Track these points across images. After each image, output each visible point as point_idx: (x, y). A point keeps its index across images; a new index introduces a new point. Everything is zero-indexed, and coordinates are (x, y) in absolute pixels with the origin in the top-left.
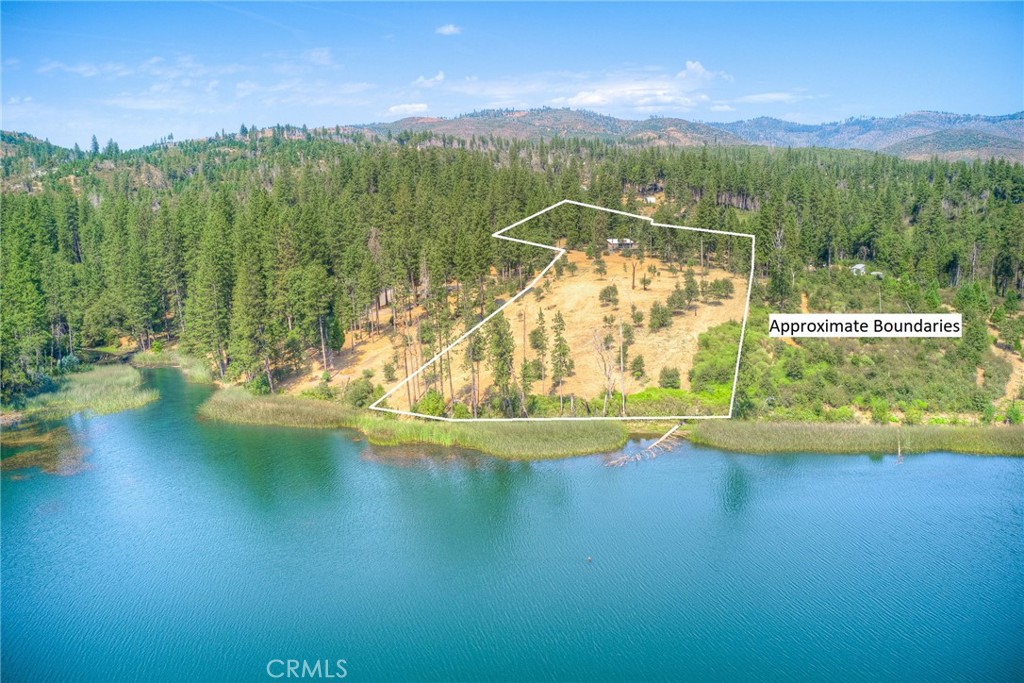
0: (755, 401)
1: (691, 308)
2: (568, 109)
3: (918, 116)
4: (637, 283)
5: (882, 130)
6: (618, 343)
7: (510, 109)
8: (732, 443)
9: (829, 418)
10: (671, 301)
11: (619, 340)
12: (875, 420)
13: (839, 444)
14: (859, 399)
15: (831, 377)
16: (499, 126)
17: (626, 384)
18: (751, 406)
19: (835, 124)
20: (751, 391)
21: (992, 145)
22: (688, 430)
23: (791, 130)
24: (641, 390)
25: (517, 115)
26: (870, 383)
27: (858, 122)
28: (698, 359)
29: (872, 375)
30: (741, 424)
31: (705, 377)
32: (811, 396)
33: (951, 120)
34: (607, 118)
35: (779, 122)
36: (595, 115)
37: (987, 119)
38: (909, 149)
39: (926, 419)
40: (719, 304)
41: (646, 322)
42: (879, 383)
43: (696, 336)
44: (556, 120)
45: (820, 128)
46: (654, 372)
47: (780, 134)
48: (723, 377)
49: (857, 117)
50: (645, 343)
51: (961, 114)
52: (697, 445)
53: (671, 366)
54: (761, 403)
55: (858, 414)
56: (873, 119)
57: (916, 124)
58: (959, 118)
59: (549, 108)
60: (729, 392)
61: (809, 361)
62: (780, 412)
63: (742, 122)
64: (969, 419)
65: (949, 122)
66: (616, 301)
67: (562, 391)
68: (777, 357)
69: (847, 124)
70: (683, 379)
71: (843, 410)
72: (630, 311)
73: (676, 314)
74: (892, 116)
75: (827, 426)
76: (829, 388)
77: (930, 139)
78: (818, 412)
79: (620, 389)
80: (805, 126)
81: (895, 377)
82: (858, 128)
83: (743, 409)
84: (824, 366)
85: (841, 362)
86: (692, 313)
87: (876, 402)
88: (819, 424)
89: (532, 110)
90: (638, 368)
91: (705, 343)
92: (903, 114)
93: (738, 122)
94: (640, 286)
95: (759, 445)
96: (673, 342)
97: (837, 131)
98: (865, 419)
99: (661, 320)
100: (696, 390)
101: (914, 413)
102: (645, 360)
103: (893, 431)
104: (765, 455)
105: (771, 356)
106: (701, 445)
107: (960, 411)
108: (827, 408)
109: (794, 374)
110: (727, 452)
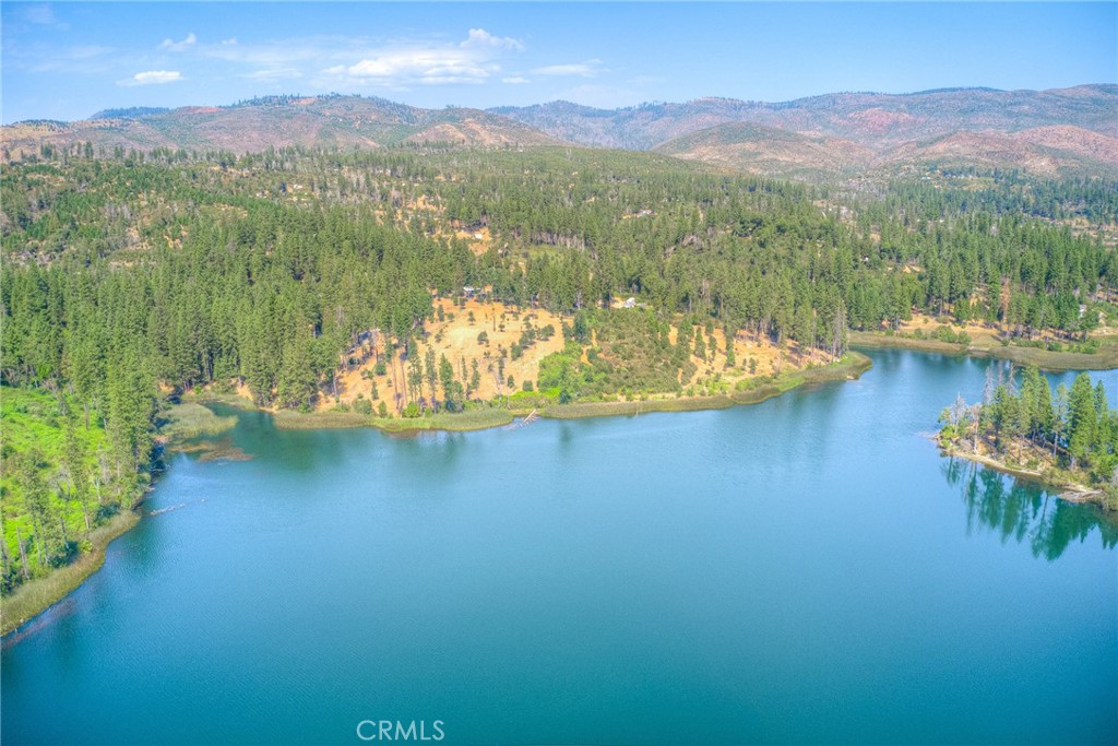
0: (571, 394)
1: (532, 343)
2: (359, 96)
3: (706, 102)
4: (497, 327)
5: (674, 116)
6: (496, 369)
7: (295, 95)
8: (562, 415)
9: (606, 400)
10: (521, 341)
11: (496, 366)
12: (628, 399)
13: (611, 412)
14: (620, 390)
15: (607, 380)
16: (288, 117)
17: (506, 391)
18: (569, 397)
19: (629, 109)
20: (568, 390)
21: (769, 138)
22: (540, 411)
23: (587, 115)
24: (513, 394)
25: (303, 102)
26: (625, 381)
27: (651, 108)
28: (540, 375)
29: (627, 377)
30: (565, 406)
31: (545, 384)
32: (597, 390)
33: (736, 106)
34: (401, 106)
35: (575, 106)
36: (388, 103)
37: (769, 106)
38: (697, 141)
39: (651, 397)
40: (547, 340)
41: (509, 354)
42: (630, 382)
43: (537, 361)
44: (349, 110)
45: (615, 113)
46: (519, 383)
47: (576, 120)
48: (554, 384)
49: (650, 101)
50: (511, 367)
51: (745, 101)
52: (546, 418)
53: (528, 380)
54: (574, 395)
55: (619, 397)
56: (665, 104)
57: (705, 110)
58: (743, 104)
59: (338, 95)
60: (557, 391)
61: (596, 373)
62: (583, 399)
63: (538, 106)
64: (673, 395)
65: (735, 109)
66: (487, 342)
67: (472, 397)
68: (581, 371)
69: (641, 110)
70: (534, 385)
71: (613, 395)
72: (497, 346)
73: (525, 348)
74: (683, 101)
75: (605, 404)
76: (606, 385)
77: (715, 131)
78: (601, 398)
79: (504, 394)
80: (600, 111)
81: (637, 377)
82: (650, 113)
83: (565, 399)
84: (603, 374)
85: (612, 372)
86: (533, 347)
87: (628, 391)
88: (601, 403)
89: (319, 96)
90: (511, 382)
91: (543, 366)
92: (693, 100)
93: (534, 106)
94: (498, 329)
95: (575, 415)
96: (526, 365)
97: (631, 116)
98: (623, 399)
99: (517, 353)
100: (542, 391)
101: (645, 395)
102: (514, 377)
103: (635, 404)
104: (577, 419)
105: (577, 370)
106: (547, 418)
107: (668, 392)
108: (605, 395)
109: (589, 380)
110: (560, 419)
